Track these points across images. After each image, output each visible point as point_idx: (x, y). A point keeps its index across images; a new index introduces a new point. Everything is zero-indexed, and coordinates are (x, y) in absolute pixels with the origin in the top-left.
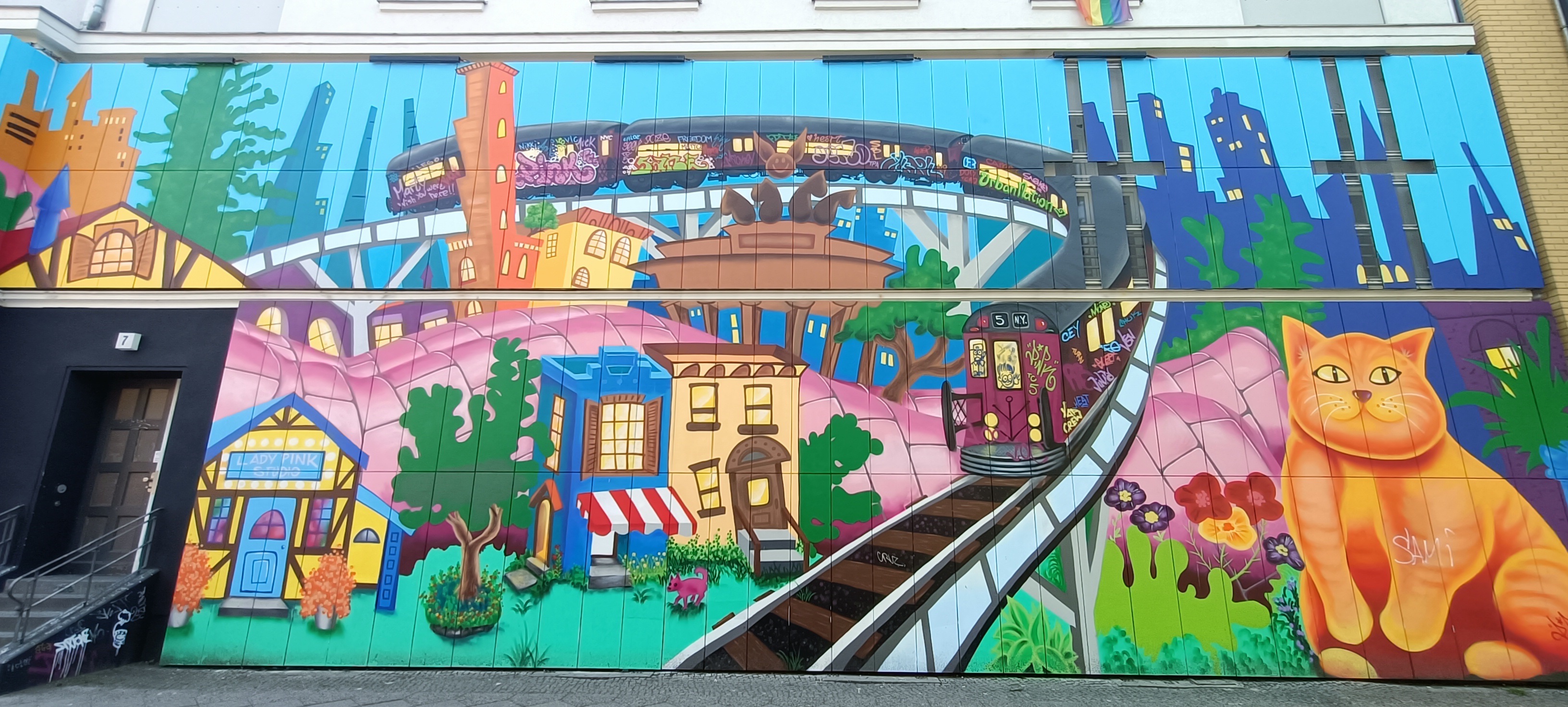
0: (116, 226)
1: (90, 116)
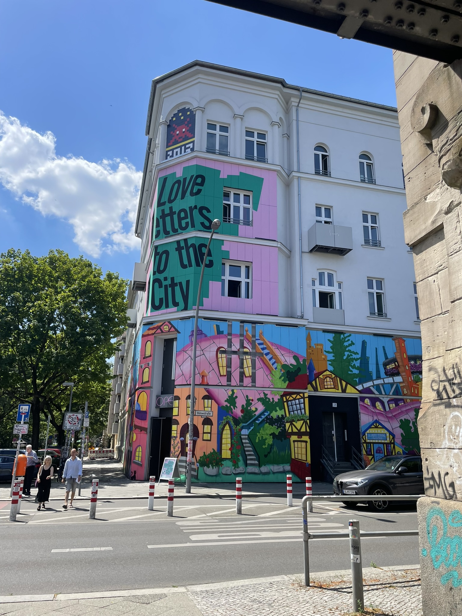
0: (327, 376)
1: (313, 345)
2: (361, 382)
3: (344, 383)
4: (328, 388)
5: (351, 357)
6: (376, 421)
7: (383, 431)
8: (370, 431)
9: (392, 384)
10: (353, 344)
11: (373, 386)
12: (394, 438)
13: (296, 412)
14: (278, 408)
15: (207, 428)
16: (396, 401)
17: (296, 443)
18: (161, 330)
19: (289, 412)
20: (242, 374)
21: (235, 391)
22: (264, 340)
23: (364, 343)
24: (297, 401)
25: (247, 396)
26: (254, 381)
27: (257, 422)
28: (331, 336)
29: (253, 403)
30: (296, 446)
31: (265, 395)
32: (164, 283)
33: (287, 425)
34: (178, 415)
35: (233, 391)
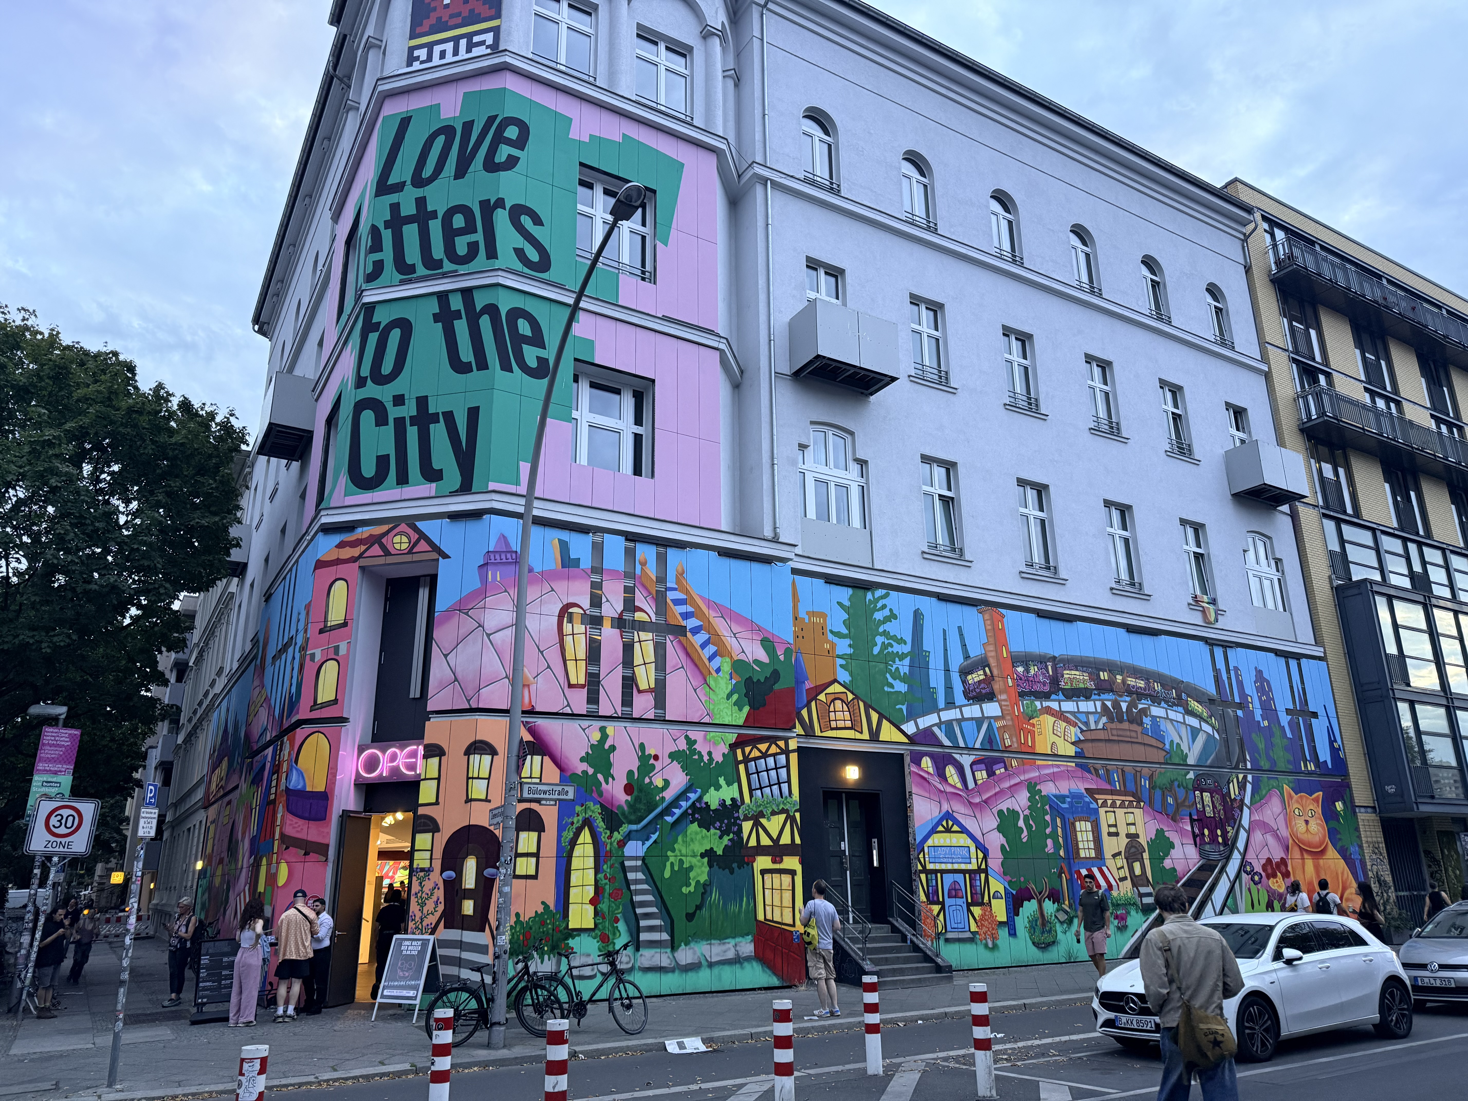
1: (802, 614)
2: (912, 715)
3: (875, 716)
4: (837, 729)
5: (890, 649)
6: (948, 816)
7: (963, 840)
8: (937, 840)
9: (979, 722)
10: (893, 616)
11: (939, 725)
12: (985, 858)
13: (767, 790)
14: (722, 781)
15: (527, 841)
16: (989, 764)
17: (767, 877)
18: (383, 547)
19: (751, 791)
20: (629, 683)
21: (610, 731)
22: (687, 592)
23: (918, 615)
24: (771, 761)
25: (642, 746)
26: (660, 702)
27: (669, 819)
28: (844, 594)
29: (658, 765)
30: (768, 885)
31: (691, 742)
32: (395, 413)
33: (747, 826)
34: (437, 803)
35: (603, 730)
